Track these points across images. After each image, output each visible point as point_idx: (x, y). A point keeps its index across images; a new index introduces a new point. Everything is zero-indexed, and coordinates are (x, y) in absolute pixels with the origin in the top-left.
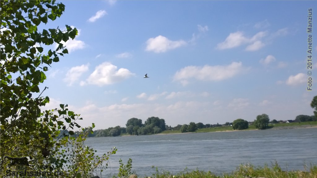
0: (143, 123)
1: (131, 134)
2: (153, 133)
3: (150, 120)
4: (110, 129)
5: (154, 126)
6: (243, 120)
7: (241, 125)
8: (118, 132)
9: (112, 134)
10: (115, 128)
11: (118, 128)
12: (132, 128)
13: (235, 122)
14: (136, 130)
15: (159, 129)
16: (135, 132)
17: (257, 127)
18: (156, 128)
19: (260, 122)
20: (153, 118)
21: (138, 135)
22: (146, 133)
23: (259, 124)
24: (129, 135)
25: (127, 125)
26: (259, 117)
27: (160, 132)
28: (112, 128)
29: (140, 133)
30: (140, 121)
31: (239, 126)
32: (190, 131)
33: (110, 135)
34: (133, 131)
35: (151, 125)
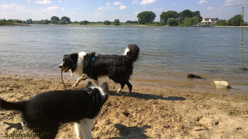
1: (54, 24)
2: (65, 24)
4: (42, 21)
5: (66, 21)
6: (108, 21)
7: (108, 23)
9: (44, 23)
10: (45, 20)
11: (47, 20)
12: (54, 21)
13: (105, 22)
14: (57, 22)
15: (68, 22)
16: (56, 23)
17: (114, 24)
18: (67, 22)
19: (116, 22)
20: (65, 17)
21: (58, 24)
22: (62, 24)
23: (115, 23)
24: (53, 24)
25: (51, 19)
26: (115, 20)
27: (68, 24)
28: (44, 20)
30: (58, 18)
31: (106, 23)
33: (43, 24)
34: (55, 22)
35: (64, 20)
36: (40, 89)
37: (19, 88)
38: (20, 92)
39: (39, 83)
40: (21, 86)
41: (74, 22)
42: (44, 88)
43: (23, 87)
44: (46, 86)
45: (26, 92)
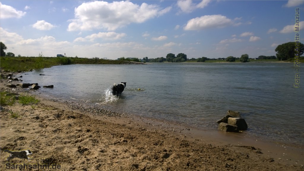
0: (176, 56)
2: (181, 61)
3: (180, 55)
4: (158, 58)
7: (232, 60)
8: (162, 60)
11: (162, 58)
13: (228, 58)
14: (172, 60)
17: (241, 61)
18: (183, 59)
19: (243, 58)
20: (181, 54)
22: (177, 61)
24: (168, 62)
25: (167, 57)
26: (242, 56)
27: (184, 61)
28: (159, 58)
29: (174, 61)
30: (174, 55)
31: (230, 60)
32: (201, 62)
33: (158, 62)
34: (170, 60)
35: (180, 57)
36: (154, 144)
37: (133, 140)
38: (133, 146)
39: (153, 135)
40: (135, 137)
41: (190, 60)
42: (157, 143)
43: (137, 139)
44: (160, 141)
45: (139, 146)
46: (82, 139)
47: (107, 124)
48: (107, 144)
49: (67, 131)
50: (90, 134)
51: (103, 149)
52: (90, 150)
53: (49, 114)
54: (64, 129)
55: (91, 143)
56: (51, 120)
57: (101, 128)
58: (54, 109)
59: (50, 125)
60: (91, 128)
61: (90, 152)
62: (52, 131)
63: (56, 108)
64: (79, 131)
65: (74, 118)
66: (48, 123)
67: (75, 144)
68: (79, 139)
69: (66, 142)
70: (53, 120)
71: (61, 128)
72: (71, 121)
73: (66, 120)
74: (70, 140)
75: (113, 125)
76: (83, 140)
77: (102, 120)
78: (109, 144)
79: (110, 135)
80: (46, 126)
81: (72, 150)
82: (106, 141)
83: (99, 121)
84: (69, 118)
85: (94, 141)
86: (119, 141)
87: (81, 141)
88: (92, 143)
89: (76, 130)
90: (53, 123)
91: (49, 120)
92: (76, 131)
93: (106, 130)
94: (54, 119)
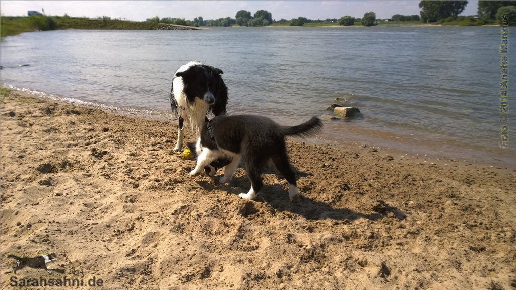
0: (252, 15)
2: (262, 25)
3: (259, 13)
5: (263, 19)
8: (228, 22)
9: (223, 24)
11: (228, 18)
14: (246, 22)
18: (265, 21)
19: (367, 19)
20: (262, 11)
21: (247, 26)
22: (255, 25)
23: (365, 21)
24: (239, 26)
29: (250, 25)
30: (250, 13)
31: (346, 22)
32: (298, 25)
33: (221, 26)
34: (243, 22)
35: (260, 18)
41: (278, 22)
46: (97, 140)
47: (136, 121)
48: (140, 146)
49: (69, 131)
50: (109, 133)
51: (133, 151)
52: (112, 154)
53: (31, 110)
54: (62, 128)
55: (112, 144)
56: (36, 116)
57: (126, 127)
58: (39, 103)
59: (37, 123)
60: (109, 126)
61: (113, 156)
62: (43, 131)
63: (42, 100)
64: (90, 130)
65: (78, 113)
66: (32, 121)
67: (86, 147)
68: (92, 140)
69: (70, 145)
70: (41, 117)
71: (57, 128)
72: (73, 118)
73: (63, 116)
74: (77, 143)
75: (147, 122)
76: (99, 142)
77: (128, 117)
78: (143, 146)
79: (143, 135)
80: (31, 125)
81: (82, 154)
82: (137, 141)
83: (123, 117)
84: (68, 113)
85: (118, 142)
86: (159, 141)
87: (95, 143)
88: (114, 145)
89: (85, 129)
90: (43, 120)
91: (34, 116)
92: (84, 131)
93: (136, 129)
94: (42, 115)
